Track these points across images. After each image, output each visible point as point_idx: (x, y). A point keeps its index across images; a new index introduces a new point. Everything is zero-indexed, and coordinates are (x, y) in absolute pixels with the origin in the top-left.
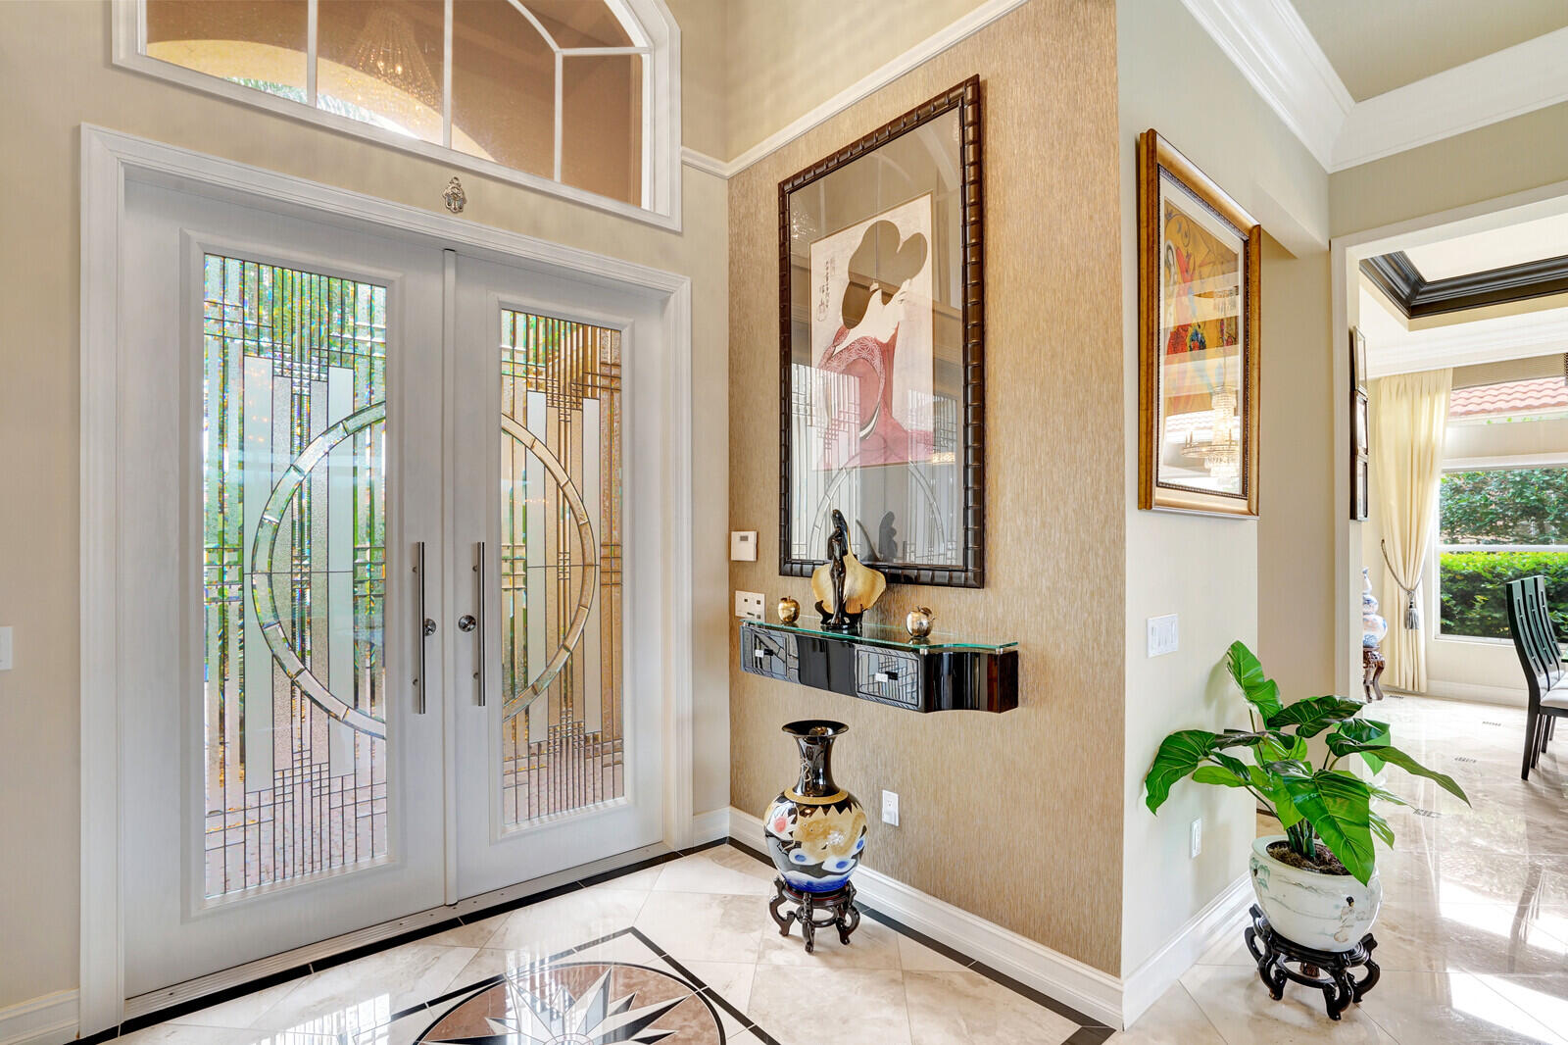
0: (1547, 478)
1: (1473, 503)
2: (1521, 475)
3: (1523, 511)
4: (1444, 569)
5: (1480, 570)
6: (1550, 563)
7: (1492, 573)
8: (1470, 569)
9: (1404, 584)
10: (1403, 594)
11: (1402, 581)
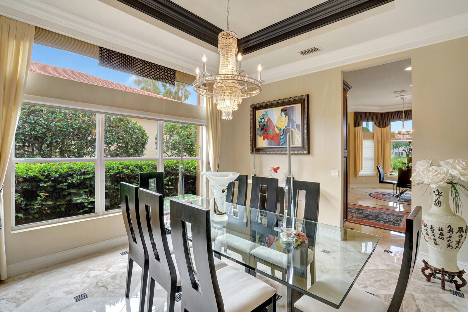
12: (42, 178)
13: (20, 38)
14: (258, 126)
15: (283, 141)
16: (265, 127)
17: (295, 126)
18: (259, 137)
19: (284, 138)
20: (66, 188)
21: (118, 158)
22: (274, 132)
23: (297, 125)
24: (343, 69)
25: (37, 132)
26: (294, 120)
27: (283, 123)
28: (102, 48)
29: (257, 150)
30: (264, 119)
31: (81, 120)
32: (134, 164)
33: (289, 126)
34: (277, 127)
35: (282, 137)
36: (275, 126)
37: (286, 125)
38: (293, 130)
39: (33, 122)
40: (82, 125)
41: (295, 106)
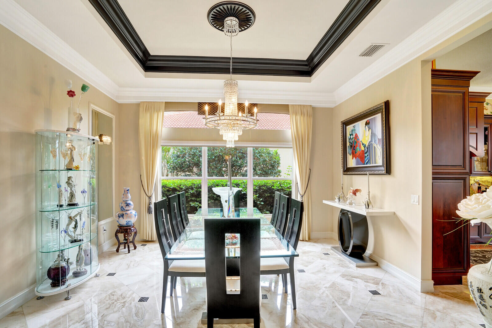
0: (200, 154)
1: (182, 161)
2: (193, 152)
3: (194, 164)
4: (163, 187)
5: (176, 187)
6: (195, 183)
7: (179, 188)
8: (173, 186)
9: (148, 195)
10: (147, 198)
11: (147, 193)
12: (178, 189)
13: (158, 111)
14: (348, 144)
15: (367, 160)
16: (354, 145)
17: (377, 141)
18: (349, 156)
19: (368, 155)
20: (189, 196)
21: (214, 177)
22: (360, 150)
23: (378, 139)
24: (423, 59)
25: (195, 160)
26: (376, 133)
27: (367, 139)
28: (199, 103)
29: (347, 170)
30: (353, 135)
31: (220, 150)
32: (235, 183)
33: (372, 142)
34: (363, 144)
35: (366, 155)
36: (361, 142)
37: (370, 140)
38: (375, 145)
39: (193, 153)
40: (220, 153)
41: (377, 116)
